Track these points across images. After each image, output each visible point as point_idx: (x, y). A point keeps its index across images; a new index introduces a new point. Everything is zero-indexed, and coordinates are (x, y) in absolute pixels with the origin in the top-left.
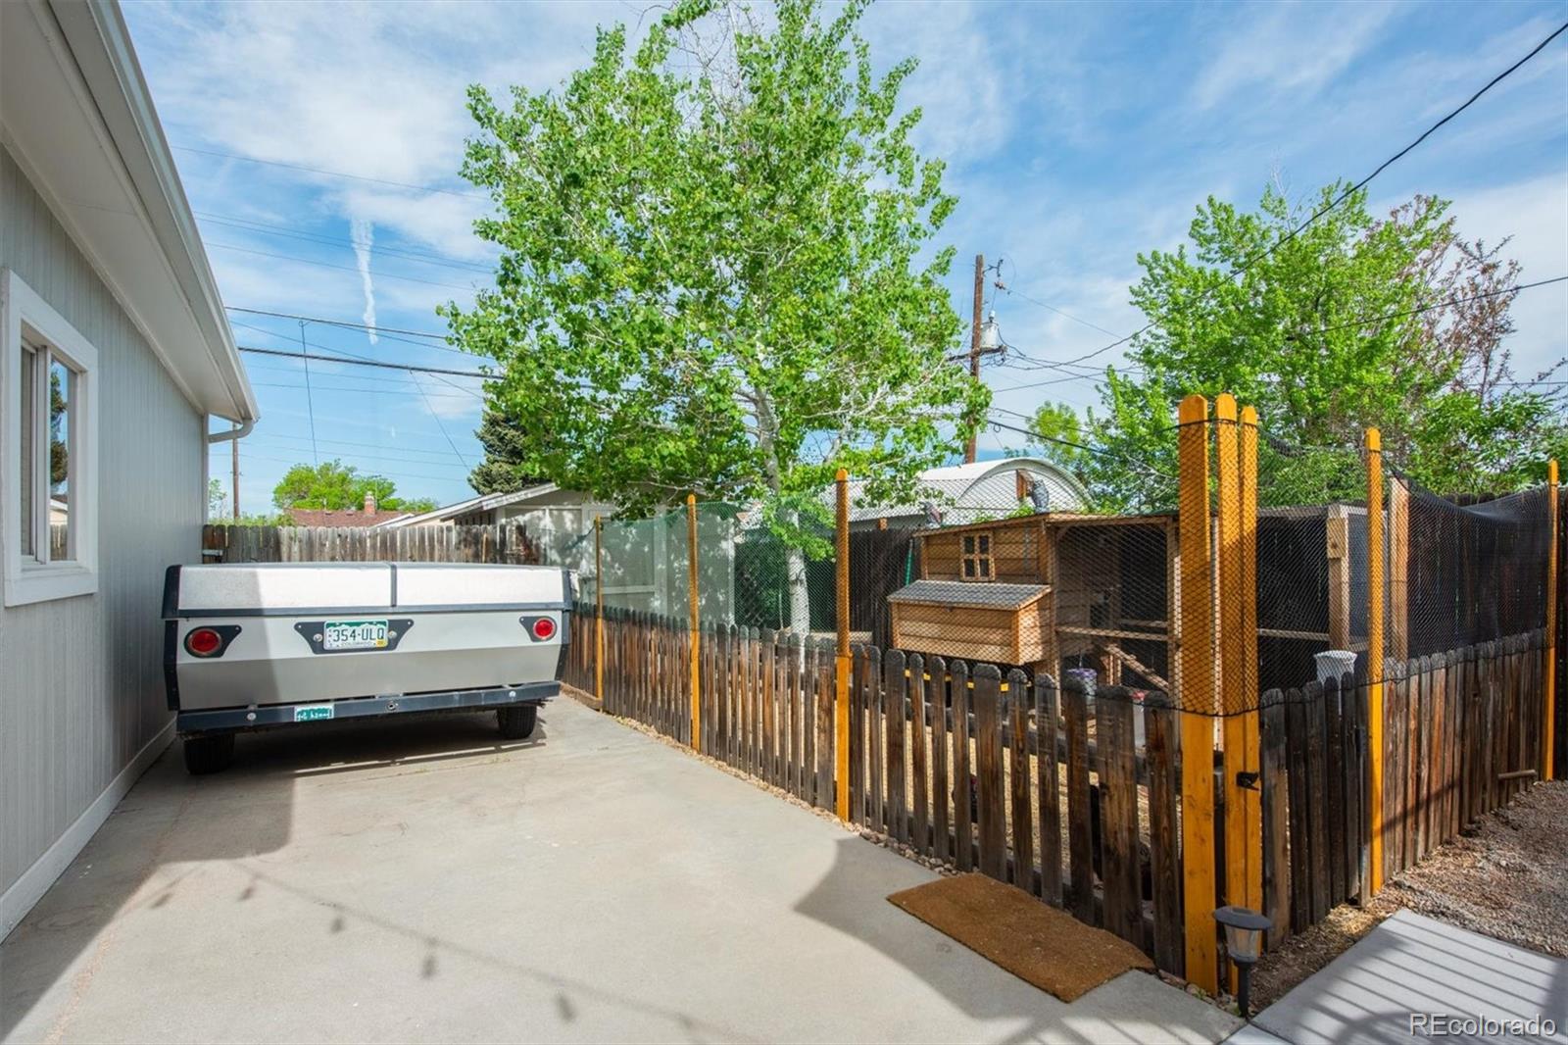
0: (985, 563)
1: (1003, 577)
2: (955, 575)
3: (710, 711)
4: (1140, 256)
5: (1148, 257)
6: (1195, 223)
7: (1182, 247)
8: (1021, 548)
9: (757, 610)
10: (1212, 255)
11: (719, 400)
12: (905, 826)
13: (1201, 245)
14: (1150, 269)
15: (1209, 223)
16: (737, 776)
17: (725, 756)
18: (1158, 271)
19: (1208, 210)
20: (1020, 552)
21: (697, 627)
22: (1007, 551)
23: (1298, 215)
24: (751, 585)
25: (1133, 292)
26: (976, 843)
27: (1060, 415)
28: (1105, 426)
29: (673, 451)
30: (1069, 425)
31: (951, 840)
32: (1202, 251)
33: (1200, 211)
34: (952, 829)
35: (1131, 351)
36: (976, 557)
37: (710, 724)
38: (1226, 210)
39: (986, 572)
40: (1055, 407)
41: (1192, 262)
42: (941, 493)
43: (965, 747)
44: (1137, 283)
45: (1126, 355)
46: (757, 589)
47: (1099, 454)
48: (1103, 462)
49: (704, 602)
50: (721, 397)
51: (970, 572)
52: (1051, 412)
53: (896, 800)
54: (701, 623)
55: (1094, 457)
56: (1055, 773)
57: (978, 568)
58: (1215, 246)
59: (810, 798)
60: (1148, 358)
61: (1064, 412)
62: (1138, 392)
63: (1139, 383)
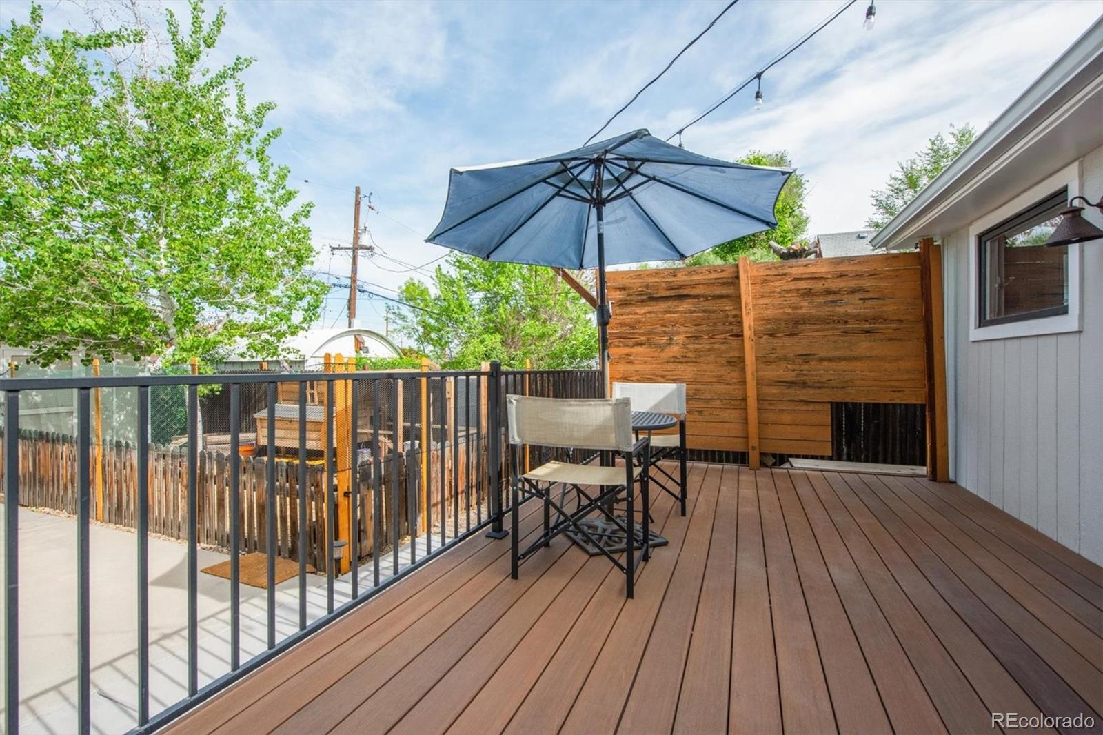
1: (321, 403)
3: (110, 495)
9: (171, 420)
11: (122, 297)
12: (225, 538)
16: (128, 531)
17: (121, 521)
21: (101, 443)
24: (167, 403)
26: (256, 539)
27: (418, 286)
29: (83, 325)
30: (425, 291)
31: (246, 541)
34: (246, 535)
35: (450, 259)
36: (308, 392)
37: (111, 503)
39: (313, 400)
40: (417, 282)
42: (299, 351)
43: (251, 496)
46: (171, 406)
49: (122, 417)
50: (123, 295)
52: (413, 284)
53: (221, 526)
54: (104, 441)
56: (285, 502)
57: (309, 399)
59: (176, 535)
62: (452, 282)
63: (454, 277)
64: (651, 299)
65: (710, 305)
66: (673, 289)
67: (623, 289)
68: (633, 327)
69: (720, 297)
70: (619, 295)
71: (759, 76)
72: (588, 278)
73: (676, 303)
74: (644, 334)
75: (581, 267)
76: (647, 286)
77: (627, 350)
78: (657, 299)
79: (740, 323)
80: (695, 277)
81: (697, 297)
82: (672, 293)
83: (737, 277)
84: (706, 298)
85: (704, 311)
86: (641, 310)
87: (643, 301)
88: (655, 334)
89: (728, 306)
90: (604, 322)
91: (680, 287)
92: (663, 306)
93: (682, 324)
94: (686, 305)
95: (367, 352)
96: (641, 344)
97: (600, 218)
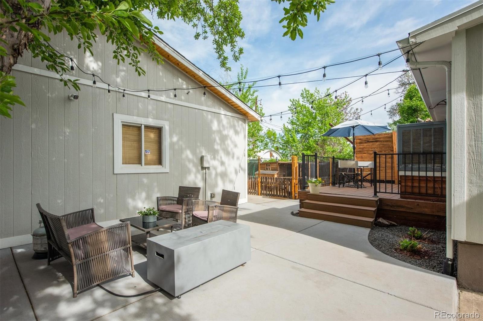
0: (269, 168)
1: (272, 170)
2: (265, 170)
4: (290, 100)
5: (292, 100)
6: (302, 94)
7: (299, 99)
8: (275, 166)
10: (305, 101)
13: (303, 99)
14: (293, 103)
15: (304, 94)
18: (294, 103)
19: (304, 91)
20: (274, 166)
22: (272, 166)
23: (322, 95)
25: (289, 107)
27: (272, 132)
28: (283, 137)
30: (274, 134)
32: (303, 100)
33: (303, 91)
35: (288, 121)
36: (268, 167)
38: (308, 91)
39: (269, 169)
40: (271, 130)
41: (301, 103)
44: (290, 105)
45: (287, 122)
47: (282, 144)
48: (283, 146)
51: (267, 169)
52: (270, 131)
55: (281, 145)
57: (268, 169)
58: (306, 99)
60: (292, 123)
61: (273, 131)
62: (290, 130)
63: (290, 129)
64: (368, 142)
65: (385, 143)
66: (374, 139)
67: (360, 139)
68: (363, 149)
69: (388, 141)
70: (359, 141)
71: (385, 105)
72: (351, 138)
73: (375, 143)
74: (366, 151)
75: (349, 136)
76: (367, 139)
77: (361, 155)
78: (370, 142)
79: (393, 148)
80: (381, 136)
81: (381, 141)
82: (374, 140)
83: (392, 136)
84: (384, 141)
85: (383, 145)
86: (365, 145)
87: (366, 142)
88: (369, 151)
89: (390, 143)
90: (354, 148)
91: (376, 139)
92: (371, 144)
93: (377, 148)
94: (378, 143)
95: (274, 157)
96: (365, 153)
97: (354, 130)
